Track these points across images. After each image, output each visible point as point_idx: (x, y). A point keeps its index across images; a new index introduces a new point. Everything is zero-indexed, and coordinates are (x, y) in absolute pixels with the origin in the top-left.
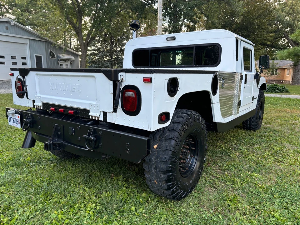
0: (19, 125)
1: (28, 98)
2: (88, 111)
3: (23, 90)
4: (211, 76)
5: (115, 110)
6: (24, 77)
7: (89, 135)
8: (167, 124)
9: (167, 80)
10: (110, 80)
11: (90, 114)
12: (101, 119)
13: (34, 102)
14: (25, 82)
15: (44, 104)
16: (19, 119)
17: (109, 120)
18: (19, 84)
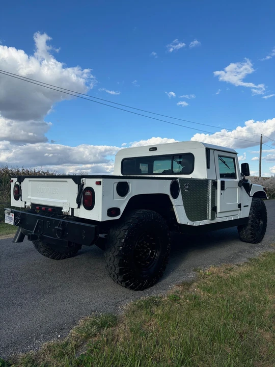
0: (13, 222)
1: (21, 200)
2: (61, 208)
3: (19, 193)
4: (170, 182)
5: (79, 207)
6: (20, 183)
7: (59, 227)
8: (118, 217)
9: (117, 184)
10: (76, 184)
11: (62, 211)
12: (70, 214)
13: (25, 203)
14: (21, 187)
15: (33, 205)
16: (13, 217)
17: (75, 215)
18: (16, 189)
